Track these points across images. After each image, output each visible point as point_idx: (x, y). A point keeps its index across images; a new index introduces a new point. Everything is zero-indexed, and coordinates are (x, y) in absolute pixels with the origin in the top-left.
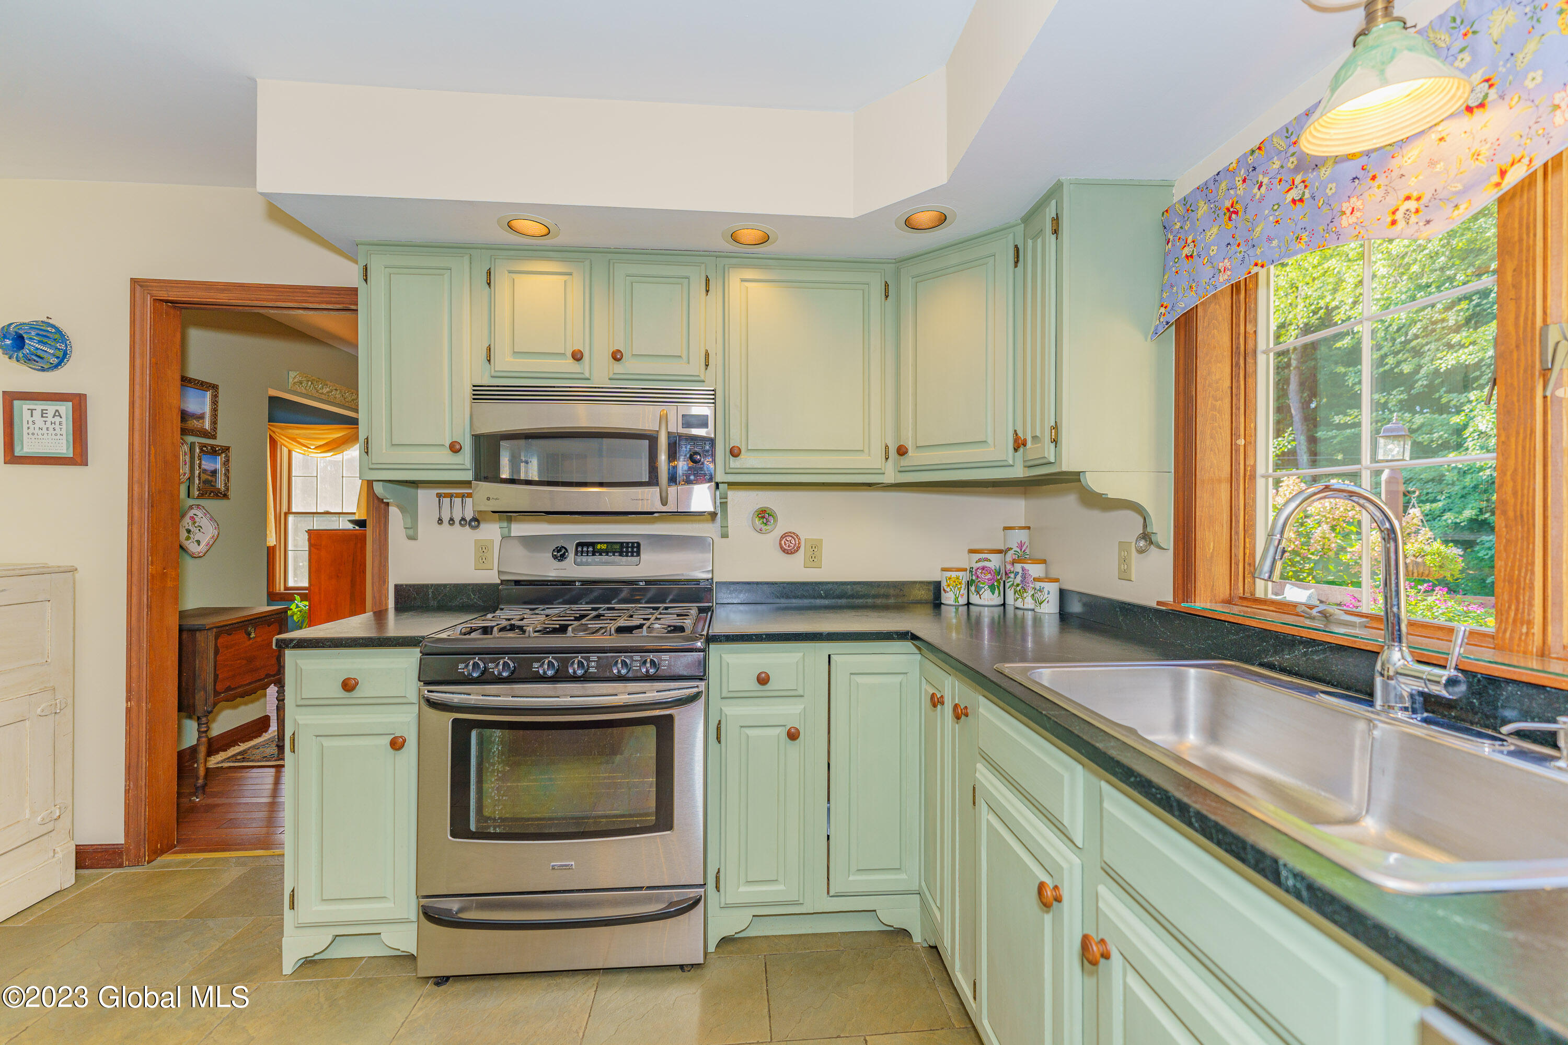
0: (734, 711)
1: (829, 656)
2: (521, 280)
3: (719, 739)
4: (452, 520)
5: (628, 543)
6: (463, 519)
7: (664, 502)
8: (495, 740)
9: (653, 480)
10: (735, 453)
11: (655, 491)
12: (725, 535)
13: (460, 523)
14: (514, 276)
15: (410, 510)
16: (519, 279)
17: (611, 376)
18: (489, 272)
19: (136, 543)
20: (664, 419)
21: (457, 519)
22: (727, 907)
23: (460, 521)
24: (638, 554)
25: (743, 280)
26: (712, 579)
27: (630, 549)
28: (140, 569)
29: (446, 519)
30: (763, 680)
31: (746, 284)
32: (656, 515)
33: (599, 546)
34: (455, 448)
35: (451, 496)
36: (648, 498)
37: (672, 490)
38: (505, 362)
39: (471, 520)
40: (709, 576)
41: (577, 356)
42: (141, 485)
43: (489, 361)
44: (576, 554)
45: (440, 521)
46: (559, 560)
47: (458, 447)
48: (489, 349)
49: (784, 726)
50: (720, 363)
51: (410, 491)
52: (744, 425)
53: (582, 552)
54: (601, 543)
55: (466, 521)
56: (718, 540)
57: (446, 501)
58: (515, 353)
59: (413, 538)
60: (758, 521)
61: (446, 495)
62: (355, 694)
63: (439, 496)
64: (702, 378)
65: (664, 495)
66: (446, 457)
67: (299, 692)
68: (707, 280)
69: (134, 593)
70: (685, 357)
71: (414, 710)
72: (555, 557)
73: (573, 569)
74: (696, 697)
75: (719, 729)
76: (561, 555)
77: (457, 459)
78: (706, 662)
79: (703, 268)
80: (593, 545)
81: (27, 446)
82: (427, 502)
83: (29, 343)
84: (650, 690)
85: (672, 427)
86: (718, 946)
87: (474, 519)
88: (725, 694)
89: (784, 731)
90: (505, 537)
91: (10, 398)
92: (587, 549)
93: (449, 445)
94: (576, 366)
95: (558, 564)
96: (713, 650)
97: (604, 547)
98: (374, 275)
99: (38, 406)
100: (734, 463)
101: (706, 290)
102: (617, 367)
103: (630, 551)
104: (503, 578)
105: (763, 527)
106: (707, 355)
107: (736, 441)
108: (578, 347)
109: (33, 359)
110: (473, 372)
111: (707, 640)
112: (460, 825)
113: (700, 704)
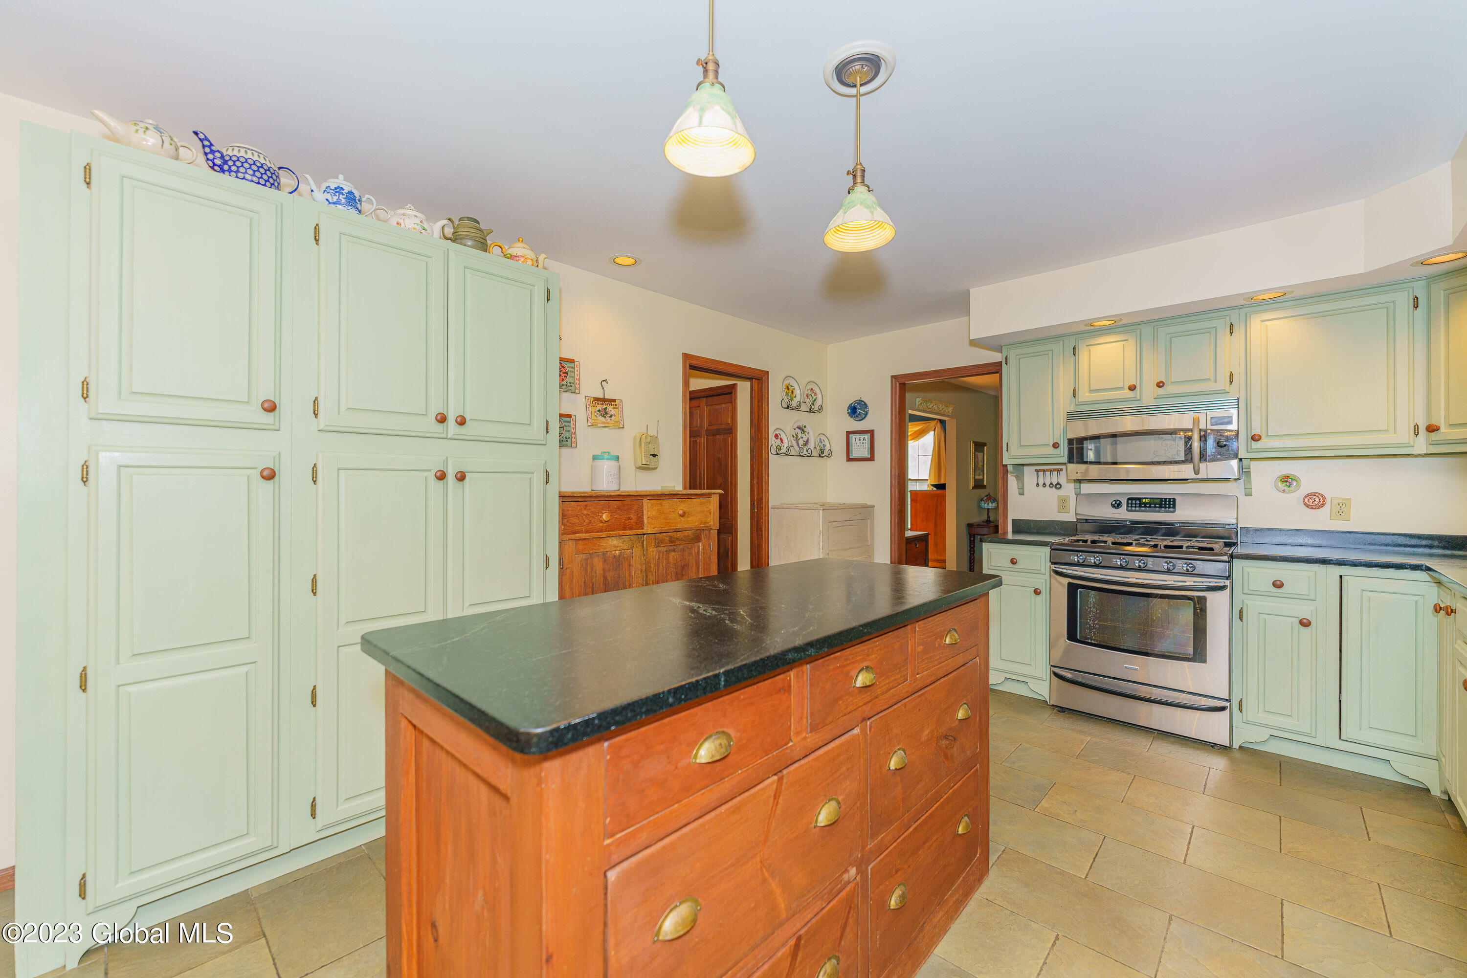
0: (1253, 606)
1: (1341, 577)
2: (1092, 348)
3: (1241, 618)
4: (1044, 485)
5: (1166, 499)
6: (1051, 484)
7: (1197, 472)
8: (1091, 596)
9: (1188, 458)
10: (1255, 438)
11: (1191, 466)
12: (1248, 494)
13: (1050, 486)
14: (1090, 347)
15: (1020, 478)
17: (1155, 397)
18: (1074, 348)
19: (893, 495)
20: (1196, 421)
21: (1048, 484)
22: (1247, 721)
23: (1050, 485)
24: (1174, 507)
25: (1262, 321)
26: (1237, 524)
27: (1167, 503)
28: (895, 507)
29: (1041, 483)
30: (1278, 585)
31: (1267, 323)
32: (1189, 481)
33: (1144, 500)
34: (1056, 446)
35: (1044, 471)
36: (1187, 471)
37: (1203, 466)
38: (1084, 395)
39: (1056, 485)
40: (1234, 521)
41: (1132, 388)
42: (895, 469)
43: (1075, 397)
44: (1128, 506)
45: (1038, 485)
46: (1116, 508)
47: (1057, 445)
48: (1075, 390)
49: (1297, 617)
50: (1243, 378)
51: (1021, 467)
52: (1264, 418)
53: (1132, 504)
54: (1146, 498)
55: (1053, 485)
56: (1241, 497)
57: (1041, 473)
58: (1091, 391)
59: (1022, 494)
60: (1281, 485)
61: (1041, 470)
62: (1015, 566)
63: (1037, 471)
64: (1228, 391)
65: (1196, 468)
66: (1051, 450)
67: (989, 563)
68: (1232, 326)
69: (893, 518)
70: (1212, 378)
71: (1047, 577)
72: (1113, 506)
73: (1124, 514)
74: (1222, 588)
75: (1241, 612)
76: (1117, 505)
77: (1057, 451)
78: (1231, 569)
79: (1228, 318)
80: (1139, 499)
81: (854, 454)
82: (1029, 474)
83: (857, 410)
84: (1190, 581)
85: (1203, 426)
86: (1240, 747)
87: (1058, 484)
88: (1246, 591)
89: (1297, 621)
90: (1078, 494)
91: (848, 433)
92: (1136, 502)
93: (1051, 444)
94: (1131, 394)
95: (1114, 510)
96: (1237, 563)
97: (1148, 501)
98: (1011, 361)
99: (858, 436)
100: (1255, 445)
101: (1231, 333)
102: (1161, 391)
103: (1168, 504)
104: (1079, 517)
105: (1286, 488)
106: (1231, 375)
107: (1256, 431)
108: (1133, 382)
109: (857, 416)
110: (1065, 404)
111: (1232, 556)
112: (1072, 636)
113: (1226, 592)
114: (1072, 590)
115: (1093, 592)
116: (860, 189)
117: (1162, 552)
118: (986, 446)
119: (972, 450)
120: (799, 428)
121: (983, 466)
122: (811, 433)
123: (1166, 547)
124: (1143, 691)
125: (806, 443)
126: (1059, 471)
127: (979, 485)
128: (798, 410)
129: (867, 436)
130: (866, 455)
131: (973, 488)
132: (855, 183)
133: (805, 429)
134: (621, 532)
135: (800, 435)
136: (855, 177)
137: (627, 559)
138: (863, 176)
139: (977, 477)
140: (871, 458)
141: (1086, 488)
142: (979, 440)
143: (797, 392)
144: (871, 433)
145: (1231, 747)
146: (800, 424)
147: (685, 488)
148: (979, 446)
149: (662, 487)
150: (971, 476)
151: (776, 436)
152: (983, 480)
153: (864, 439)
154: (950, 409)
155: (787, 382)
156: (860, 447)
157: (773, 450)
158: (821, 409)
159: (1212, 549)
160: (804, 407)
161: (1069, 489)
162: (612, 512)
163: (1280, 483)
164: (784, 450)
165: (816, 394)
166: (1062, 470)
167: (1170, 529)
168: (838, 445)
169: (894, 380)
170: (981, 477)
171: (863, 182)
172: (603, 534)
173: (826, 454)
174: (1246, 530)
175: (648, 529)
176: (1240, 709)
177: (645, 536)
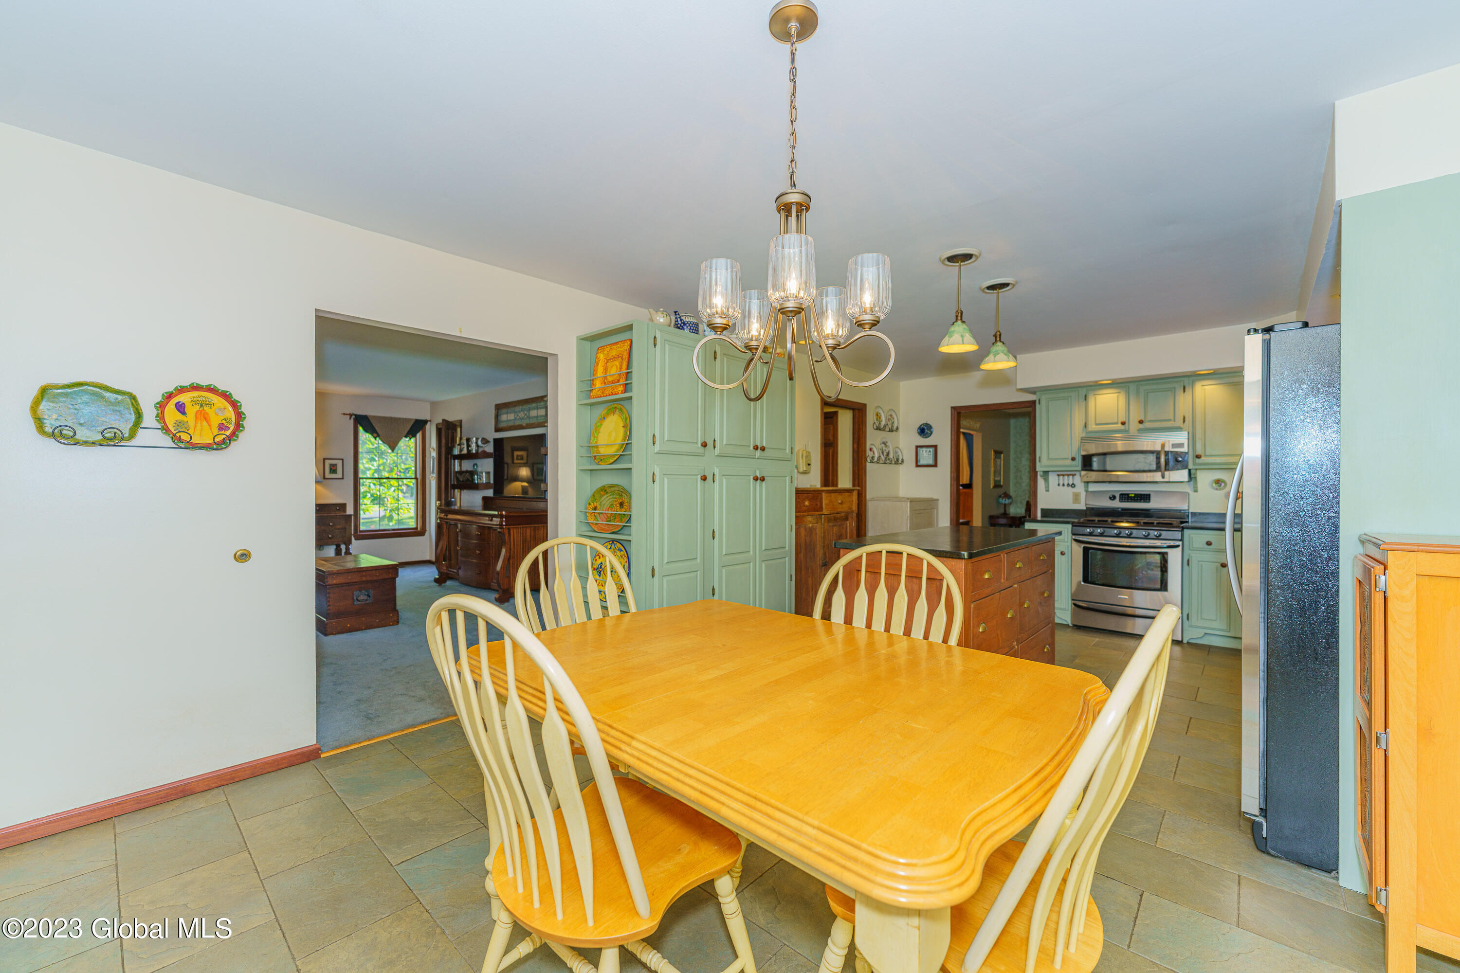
0: (1195, 557)
2: (1097, 397)
3: (1188, 564)
4: (1063, 485)
5: (1144, 494)
6: (1068, 484)
7: (1163, 477)
8: (1098, 554)
9: (1158, 469)
10: (1198, 457)
11: (1159, 474)
12: (1196, 491)
13: (1067, 486)
15: (1046, 480)
16: (1097, 396)
17: (1138, 429)
18: (1086, 396)
19: (952, 492)
20: (1163, 446)
21: (1066, 484)
22: (1192, 626)
24: (1149, 499)
25: (1203, 386)
26: (1188, 510)
28: (953, 500)
29: (1061, 484)
30: (1209, 543)
31: (1205, 387)
32: (1159, 483)
33: (1130, 495)
34: (1073, 459)
35: (1064, 476)
36: (1157, 477)
37: (1167, 473)
38: (1092, 427)
40: (1187, 508)
41: (1123, 423)
42: (954, 473)
43: (1086, 428)
44: (1120, 499)
45: (1059, 485)
46: (1112, 500)
48: (1086, 423)
49: (1220, 563)
50: (1191, 418)
51: (1048, 473)
52: (1204, 444)
55: (1070, 485)
56: (1191, 493)
57: (1061, 477)
58: (1097, 424)
59: (1047, 491)
61: (1061, 475)
63: (1059, 475)
64: (1182, 427)
65: (1163, 475)
66: (1069, 462)
68: (1184, 388)
69: (952, 508)
70: (1172, 419)
71: (1069, 544)
72: (1110, 498)
73: (1117, 504)
74: (1178, 546)
75: (1188, 561)
76: (1113, 498)
77: (1074, 463)
78: (1182, 535)
79: (1182, 383)
80: (1128, 494)
81: (922, 462)
82: (1053, 478)
83: (924, 430)
84: (1158, 543)
85: (1167, 449)
86: (1188, 643)
87: (1073, 484)
88: (1191, 548)
89: (1219, 565)
90: (1087, 491)
91: (917, 447)
92: (1125, 497)
93: (1070, 458)
94: (1122, 427)
95: (1111, 502)
96: (1186, 532)
97: (1133, 495)
98: (1043, 402)
99: (924, 449)
100: (1198, 461)
101: (1184, 391)
102: (1141, 426)
103: (1146, 497)
104: (1088, 506)
105: (1218, 487)
106: (1184, 418)
107: (1199, 452)
108: (1124, 420)
109: (925, 435)
110: (1078, 432)
111: (1183, 528)
112: (1086, 579)
113: (1180, 549)
114: (1086, 551)
115: (1099, 552)
116: (999, 344)
117: (1142, 526)
118: (1002, 453)
119: (993, 457)
120: (884, 443)
121: (1000, 469)
122: (891, 447)
123: (1144, 523)
124: (1130, 611)
125: (888, 454)
126: (1073, 475)
127: (997, 486)
128: (884, 430)
129: (932, 450)
130: (931, 462)
131: (994, 487)
132: (996, 341)
133: (887, 444)
134: (813, 513)
135: (884, 448)
136: (996, 338)
137: (815, 529)
138: (1000, 337)
139: (996, 479)
140: (935, 465)
141: (1093, 488)
142: (997, 449)
143: (883, 418)
144: (935, 447)
145: (1182, 641)
146: (884, 440)
147: (822, 486)
148: (998, 453)
149: (811, 485)
150: (992, 478)
151: (871, 449)
152: (1000, 481)
153: (930, 451)
154: (978, 425)
155: (877, 410)
156: (926, 457)
157: (869, 460)
158: (897, 429)
159: (1171, 524)
160: (887, 429)
161: (1080, 488)
162: (810, 501)
163: (1214, 485)
164: (876, 459)
165: (893, 418)
166: (1075, 475)
167: (1146, 513)
168: (908, 455)
169: (953, 410)
170: (999, 479)
171: (1000, 340)
172: (805, 514)
173: (900, 462)
174: (1194, 514)
175: (825, 512)
176: (1188, 619)
177: (823, 516)
